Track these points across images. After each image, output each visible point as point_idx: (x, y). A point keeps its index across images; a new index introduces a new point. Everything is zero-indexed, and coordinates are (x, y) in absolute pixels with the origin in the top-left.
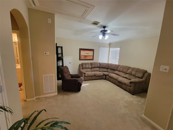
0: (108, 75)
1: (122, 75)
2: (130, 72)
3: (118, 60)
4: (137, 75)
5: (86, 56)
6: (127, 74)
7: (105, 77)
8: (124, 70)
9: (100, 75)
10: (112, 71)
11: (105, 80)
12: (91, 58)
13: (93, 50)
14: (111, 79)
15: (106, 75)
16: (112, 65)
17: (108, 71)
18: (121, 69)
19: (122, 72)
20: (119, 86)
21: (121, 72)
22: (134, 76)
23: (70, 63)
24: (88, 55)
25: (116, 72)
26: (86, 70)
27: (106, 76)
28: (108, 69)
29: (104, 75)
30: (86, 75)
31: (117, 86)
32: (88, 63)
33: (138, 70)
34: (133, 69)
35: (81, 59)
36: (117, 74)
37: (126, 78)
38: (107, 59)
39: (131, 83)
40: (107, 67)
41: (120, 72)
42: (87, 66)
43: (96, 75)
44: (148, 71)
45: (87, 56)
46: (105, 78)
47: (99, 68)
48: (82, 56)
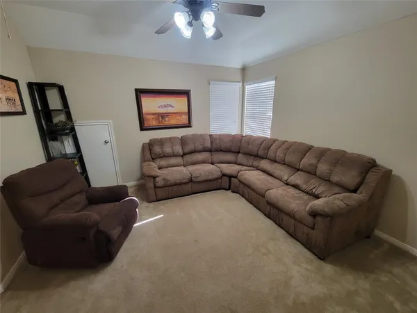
0: (236, 177)
1: (282, 173)
2: (310, 165)
3: (269, 123)
4: (335, 178)
5: (163, 116)
6: (298, 170)
7: (228, 183)
8: (289, 159)
9: (210, 177)
10: (251, 161)
11: (229, 193)
12: (184, 119)
13: (186, 93)
14: (246, 191)
15: (230, 177)
16: (250, 140)
17: (239, 161)
18: (280, 154)
19: (283, 163)
20: (270, 218)
21: (279, 165)
22: (327, 180)
23: (106, 142)
24: (170, 110)
25: (264, 164)
26: (163, 162)
27: (230, 180)
28: (239, 152)
29: (224, 175)
30: (160, 182)
31: (265, 215)
32: (170, 139)
33: (340, 159)
34: (323, 153)
35: (146, 124)
36: (264, 171)
37: (296, 186)
38: (238, 121)
39: (314, 214)
40: (234, 149)
41: (276, 164)
42: (168, 150)
43: (198, 177)
44: (378, 162)
45: (168, 114)
46: (227, 187)
47: (210, 151)
48: (149, 114)
